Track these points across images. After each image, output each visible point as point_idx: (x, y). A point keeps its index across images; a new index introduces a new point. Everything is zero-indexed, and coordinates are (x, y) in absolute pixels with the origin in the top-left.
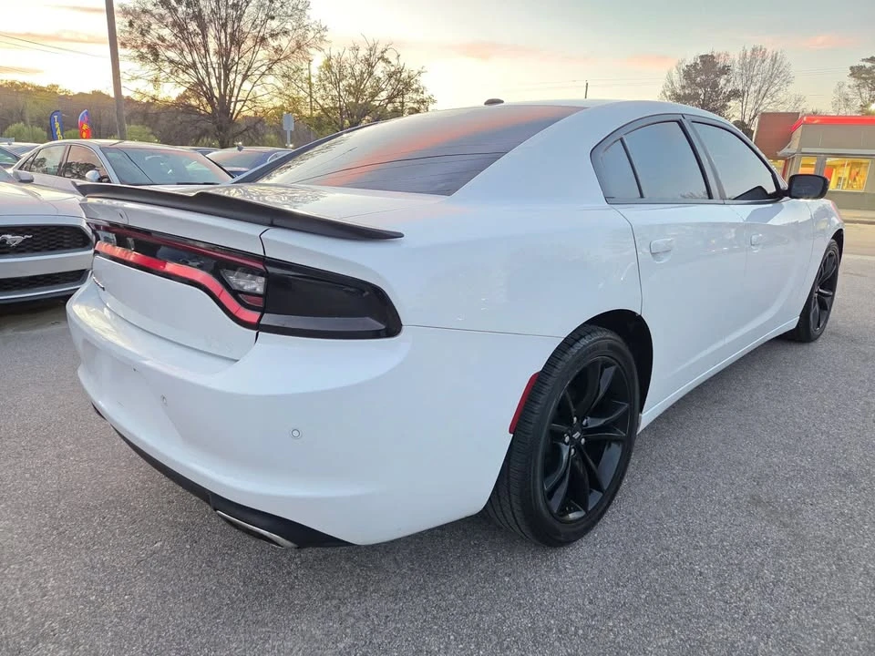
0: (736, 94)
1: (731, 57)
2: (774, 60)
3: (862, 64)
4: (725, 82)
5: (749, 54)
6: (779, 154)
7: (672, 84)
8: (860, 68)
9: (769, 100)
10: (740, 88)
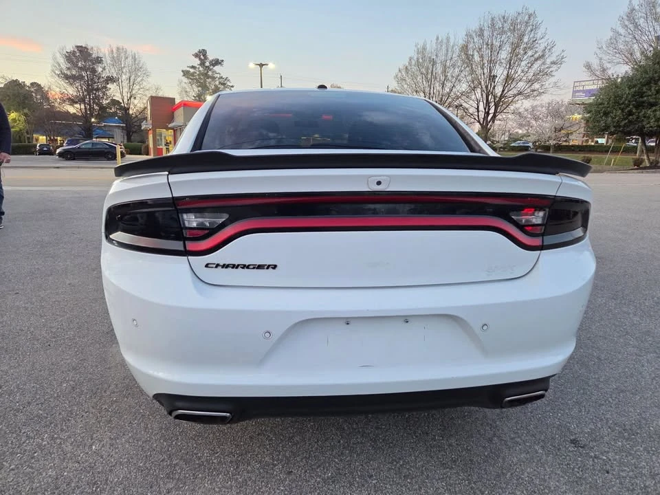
0: (110, 79)
1: (103, 50)
2: (134, 59)
3: (188, 69)
4: (101, 69)
5: (115, 51)
6: (170, 126)
7: (59, 65)
8: (188, 72)
9: (138, 87)
10: (115, 75)
